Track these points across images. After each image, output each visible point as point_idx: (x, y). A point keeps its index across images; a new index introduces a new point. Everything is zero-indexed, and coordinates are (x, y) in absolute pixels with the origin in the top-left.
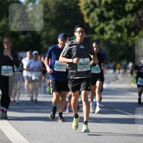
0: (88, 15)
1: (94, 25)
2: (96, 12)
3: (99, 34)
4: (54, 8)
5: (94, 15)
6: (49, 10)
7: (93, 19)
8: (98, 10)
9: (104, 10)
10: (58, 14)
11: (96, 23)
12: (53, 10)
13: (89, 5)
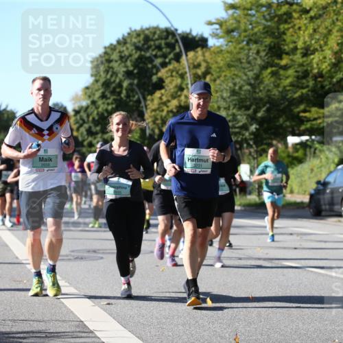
0: (78, 129)
1: (83, 139)
5: (83, 130)
7: (82, 134)
8: (86, 126)
9: (92, 125)
11: (84, 137)
13: (79, 120)
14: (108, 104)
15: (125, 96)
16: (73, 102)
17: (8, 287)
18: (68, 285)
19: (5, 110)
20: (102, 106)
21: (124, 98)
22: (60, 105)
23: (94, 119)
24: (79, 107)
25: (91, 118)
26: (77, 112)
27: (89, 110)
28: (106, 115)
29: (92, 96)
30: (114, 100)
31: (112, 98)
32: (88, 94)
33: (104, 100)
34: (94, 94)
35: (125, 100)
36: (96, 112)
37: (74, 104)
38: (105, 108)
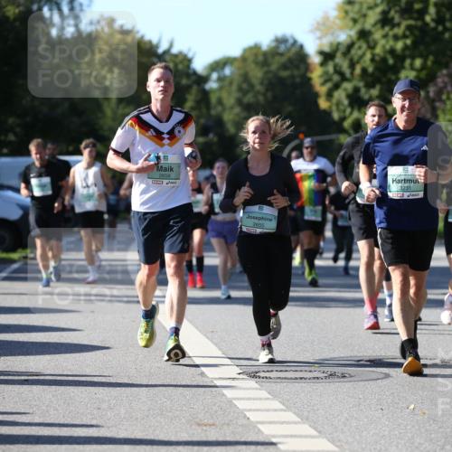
0: (329, 95)
1: (342, 114)
2: (345, 90)
3: (351, 132)
4: (262, 83)
5: (340, 95)
6: (252, 86)
7: (338, 104)
8: (348, 86)
9: (361, 84)
10: (269, 95)
11: (344, 111)
12: (258, 87)
13: (332, 75)
14: (396, 38)
15: (433, 20)
16: (318, 34)
17: (184, 437)
18: (315, 433)
19: (167, 52)
20: (384, 42)
21: (432, 25)
22: (291, 41)
23: (364, 70)
24: (331, 44)
25: (358, 70)
26: (327, 57)
27: (355, 52)
28: (391, 61)
29: (361, 20)
30: (409, 28)
31: (404, 24)
32: (351, 15)
33: (387, 29)
34: (365, 16)
35: (435, 29)
36: (368, 56)
37: (320, 38)
38: (388, 47)
